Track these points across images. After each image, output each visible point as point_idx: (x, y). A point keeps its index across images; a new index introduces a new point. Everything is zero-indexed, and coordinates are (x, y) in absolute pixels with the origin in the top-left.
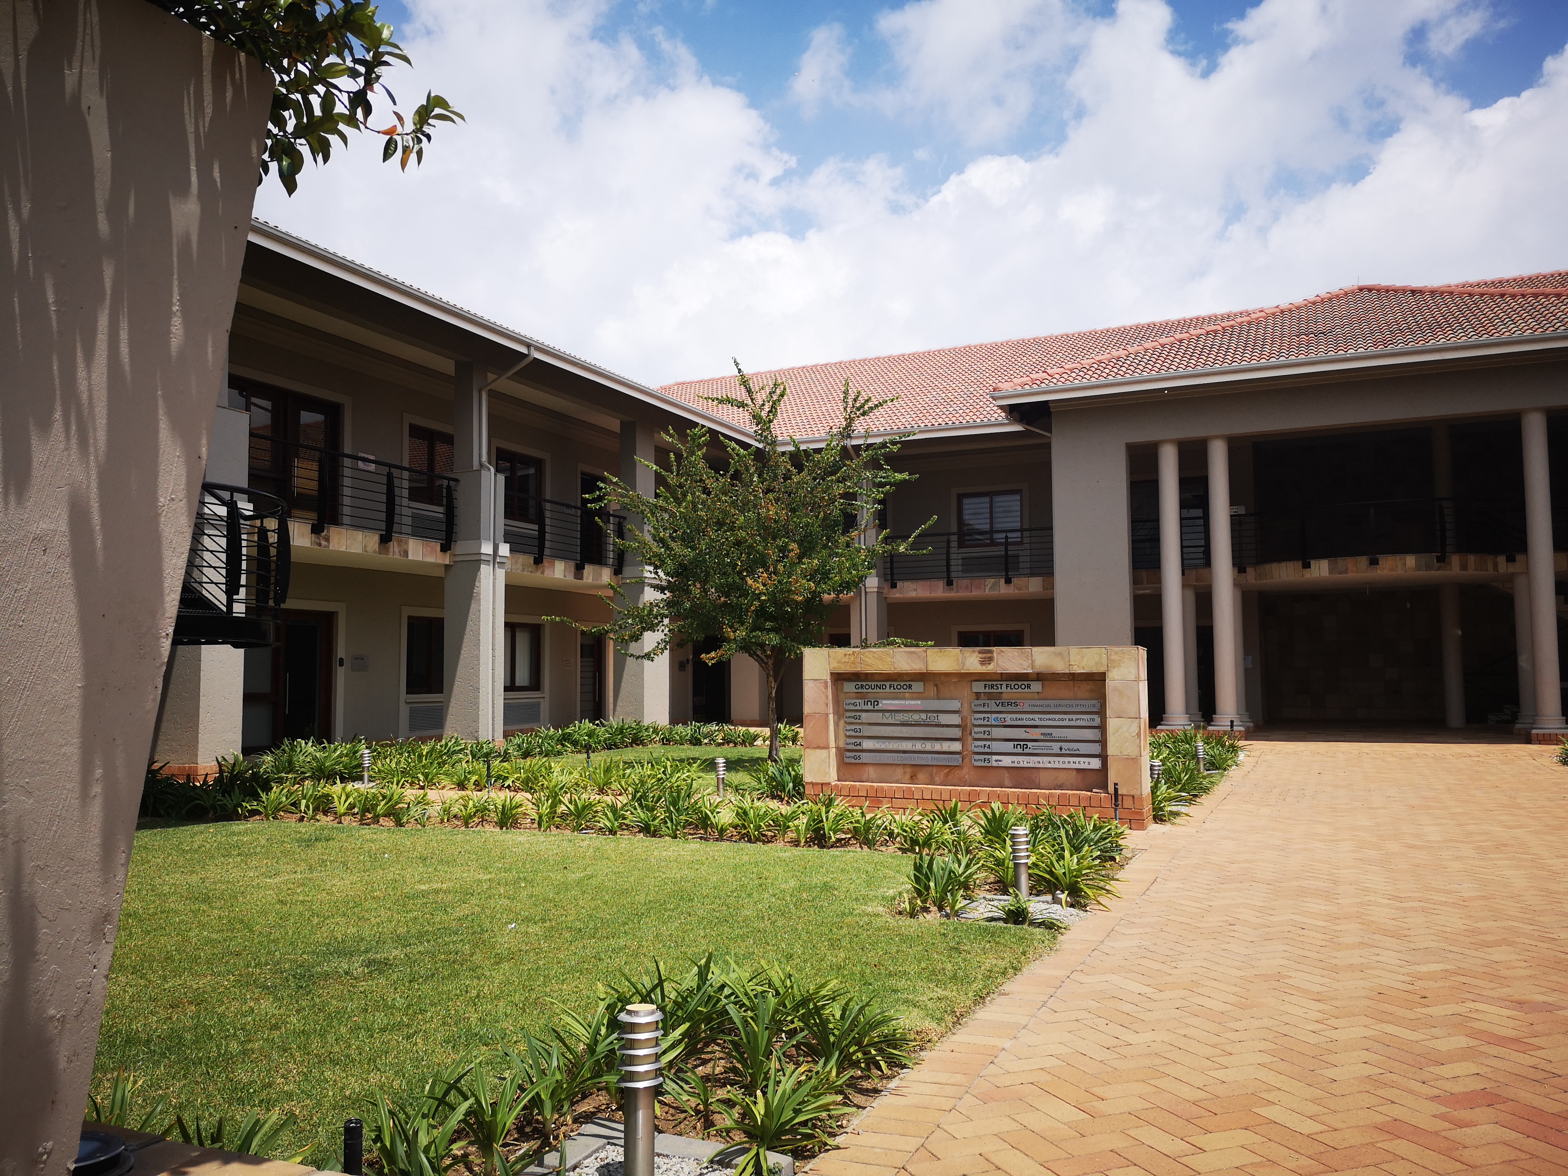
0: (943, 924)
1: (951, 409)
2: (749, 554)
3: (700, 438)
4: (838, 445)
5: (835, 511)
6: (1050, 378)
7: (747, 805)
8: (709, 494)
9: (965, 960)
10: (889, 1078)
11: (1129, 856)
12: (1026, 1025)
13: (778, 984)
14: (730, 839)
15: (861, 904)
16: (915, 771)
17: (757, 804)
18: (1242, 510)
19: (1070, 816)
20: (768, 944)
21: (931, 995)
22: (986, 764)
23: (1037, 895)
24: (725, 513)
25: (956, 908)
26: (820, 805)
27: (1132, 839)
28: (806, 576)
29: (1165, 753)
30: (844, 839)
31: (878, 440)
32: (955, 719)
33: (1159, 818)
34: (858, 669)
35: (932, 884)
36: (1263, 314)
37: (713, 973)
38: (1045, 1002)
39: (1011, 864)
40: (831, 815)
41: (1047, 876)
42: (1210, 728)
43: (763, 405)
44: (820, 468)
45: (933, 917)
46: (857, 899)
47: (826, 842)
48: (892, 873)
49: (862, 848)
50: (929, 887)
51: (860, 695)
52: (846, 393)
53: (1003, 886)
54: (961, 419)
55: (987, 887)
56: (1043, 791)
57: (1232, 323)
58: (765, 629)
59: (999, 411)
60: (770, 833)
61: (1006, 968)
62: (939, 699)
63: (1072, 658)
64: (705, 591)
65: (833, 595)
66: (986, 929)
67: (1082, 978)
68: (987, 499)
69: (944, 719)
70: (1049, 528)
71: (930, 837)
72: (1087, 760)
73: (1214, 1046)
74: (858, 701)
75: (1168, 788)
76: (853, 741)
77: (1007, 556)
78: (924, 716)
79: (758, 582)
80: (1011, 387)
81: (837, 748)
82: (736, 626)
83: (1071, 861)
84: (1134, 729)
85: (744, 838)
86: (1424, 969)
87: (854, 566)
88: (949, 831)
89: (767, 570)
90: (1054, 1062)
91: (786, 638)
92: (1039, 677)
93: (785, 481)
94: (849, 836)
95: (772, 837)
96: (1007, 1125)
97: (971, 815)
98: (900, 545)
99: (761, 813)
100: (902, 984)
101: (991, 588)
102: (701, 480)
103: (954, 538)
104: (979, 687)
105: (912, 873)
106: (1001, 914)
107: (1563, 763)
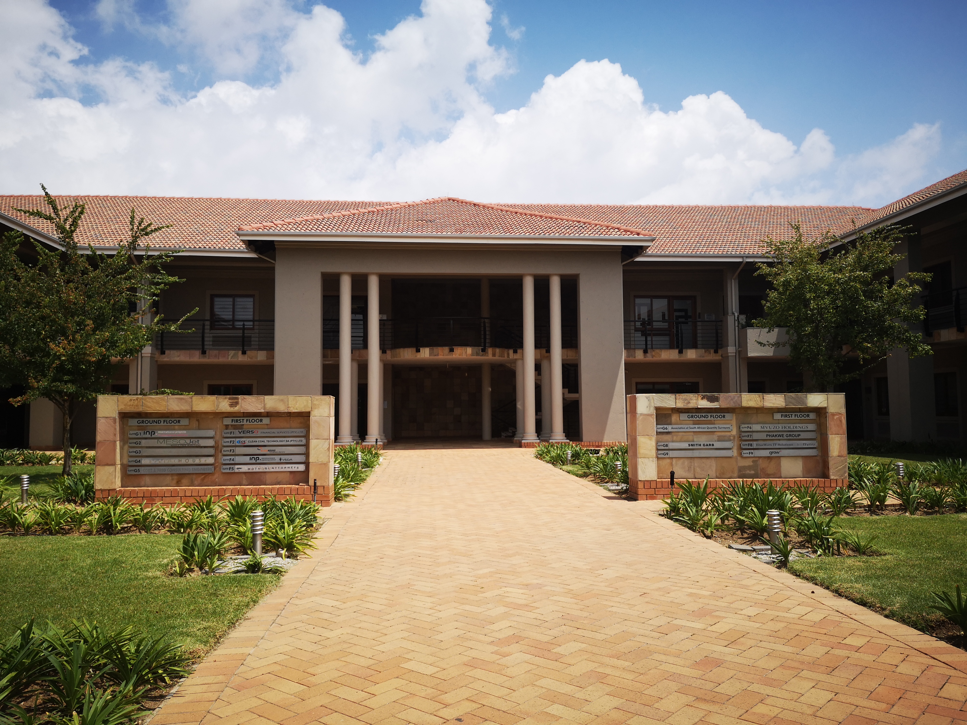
0: (203, 579)
1: (208, 238)
2: (51, 327)
3: (16, 238)
4: (126, 254)
5: (123, 299)
6: (275, 226)
7: (48, 508)
8: (19, 280)
9: (221, 601)
10: (171, 686)
11: (321, 523)
12: (263, 637)
13: (86, 634)
14: (34, 533)
15: (144, 571)
16: (179, 478)
17: (58, 506)
18: (385, 317)
19: (287, 501)
20: (73, 607)
21: (199, 627)
22: (231, 471)
23: (266, 553)
24: (33, 295)
25: (213, 567)
26: (109, 505)
27: (323, 512)
28: (98, 344)
29: (340, 459)
30: (127, 527)
31: (156, 253)
32: (211, 443)
33: (337, 499)
34: (140, 409)
35: (196, 553)
36: (399, 205)
37: (34, 633)
38: (275, 620)
39: (250, 535)
40: (118, 511)
41: (273, 540)
42: (364, 444)
43: (66, 220)
44: (112, 269)
45: (196, 575)
46: (140, 568)
47: (113, 530)
48: (165, 548)
49: (141, 533)
50: (194, 555)
51: (140, 428)
52: (133, 218)
53: (243, 550)
54: (215, 245)
55: (233, 551)
56: (268, 486)
57: (383, 208)
58: (63, 381)
59: (241, 243)
60: (67, 527)
61: (249, 602)
62: (199, 429)
63: (290, 403)
64: (13, 352)
65: (119, 358)
66: (234, 579)
67: (297, 602)
68: (231, 299)
69: (202, 443)
70: (272, 321)
71: (192, 521)
72: (296, 466)
73: (377, 632)
74: (139, 432)
75: (343, 480)
76: (134, 459)
77: (243, 337)
78: (188, 441)
79: (59, 347)
80: (250, 229)
81: (122, 464)
82: (39, 378)
83: (289, 529)
84: (326, 446)
85: (46, 532)
86: (481, 572)
87: (136, 338)
88: (205, 517)
89: (67, 338)
90: (282, 657)
91: (80, 387)
92: (268, 415)
93: (82, 276)
94: (131, 525)
95: (69, 530)
96: (255, 703)
97: (221, 505)
98: (170, 326)
99: (62, 513)
100: (178, 622)
101: (232, 357)
102: (12, 269)
103: (207, 323)
104: (228, 421)
105: (181, 546)
106: (243, 567)
107: (537, 457)
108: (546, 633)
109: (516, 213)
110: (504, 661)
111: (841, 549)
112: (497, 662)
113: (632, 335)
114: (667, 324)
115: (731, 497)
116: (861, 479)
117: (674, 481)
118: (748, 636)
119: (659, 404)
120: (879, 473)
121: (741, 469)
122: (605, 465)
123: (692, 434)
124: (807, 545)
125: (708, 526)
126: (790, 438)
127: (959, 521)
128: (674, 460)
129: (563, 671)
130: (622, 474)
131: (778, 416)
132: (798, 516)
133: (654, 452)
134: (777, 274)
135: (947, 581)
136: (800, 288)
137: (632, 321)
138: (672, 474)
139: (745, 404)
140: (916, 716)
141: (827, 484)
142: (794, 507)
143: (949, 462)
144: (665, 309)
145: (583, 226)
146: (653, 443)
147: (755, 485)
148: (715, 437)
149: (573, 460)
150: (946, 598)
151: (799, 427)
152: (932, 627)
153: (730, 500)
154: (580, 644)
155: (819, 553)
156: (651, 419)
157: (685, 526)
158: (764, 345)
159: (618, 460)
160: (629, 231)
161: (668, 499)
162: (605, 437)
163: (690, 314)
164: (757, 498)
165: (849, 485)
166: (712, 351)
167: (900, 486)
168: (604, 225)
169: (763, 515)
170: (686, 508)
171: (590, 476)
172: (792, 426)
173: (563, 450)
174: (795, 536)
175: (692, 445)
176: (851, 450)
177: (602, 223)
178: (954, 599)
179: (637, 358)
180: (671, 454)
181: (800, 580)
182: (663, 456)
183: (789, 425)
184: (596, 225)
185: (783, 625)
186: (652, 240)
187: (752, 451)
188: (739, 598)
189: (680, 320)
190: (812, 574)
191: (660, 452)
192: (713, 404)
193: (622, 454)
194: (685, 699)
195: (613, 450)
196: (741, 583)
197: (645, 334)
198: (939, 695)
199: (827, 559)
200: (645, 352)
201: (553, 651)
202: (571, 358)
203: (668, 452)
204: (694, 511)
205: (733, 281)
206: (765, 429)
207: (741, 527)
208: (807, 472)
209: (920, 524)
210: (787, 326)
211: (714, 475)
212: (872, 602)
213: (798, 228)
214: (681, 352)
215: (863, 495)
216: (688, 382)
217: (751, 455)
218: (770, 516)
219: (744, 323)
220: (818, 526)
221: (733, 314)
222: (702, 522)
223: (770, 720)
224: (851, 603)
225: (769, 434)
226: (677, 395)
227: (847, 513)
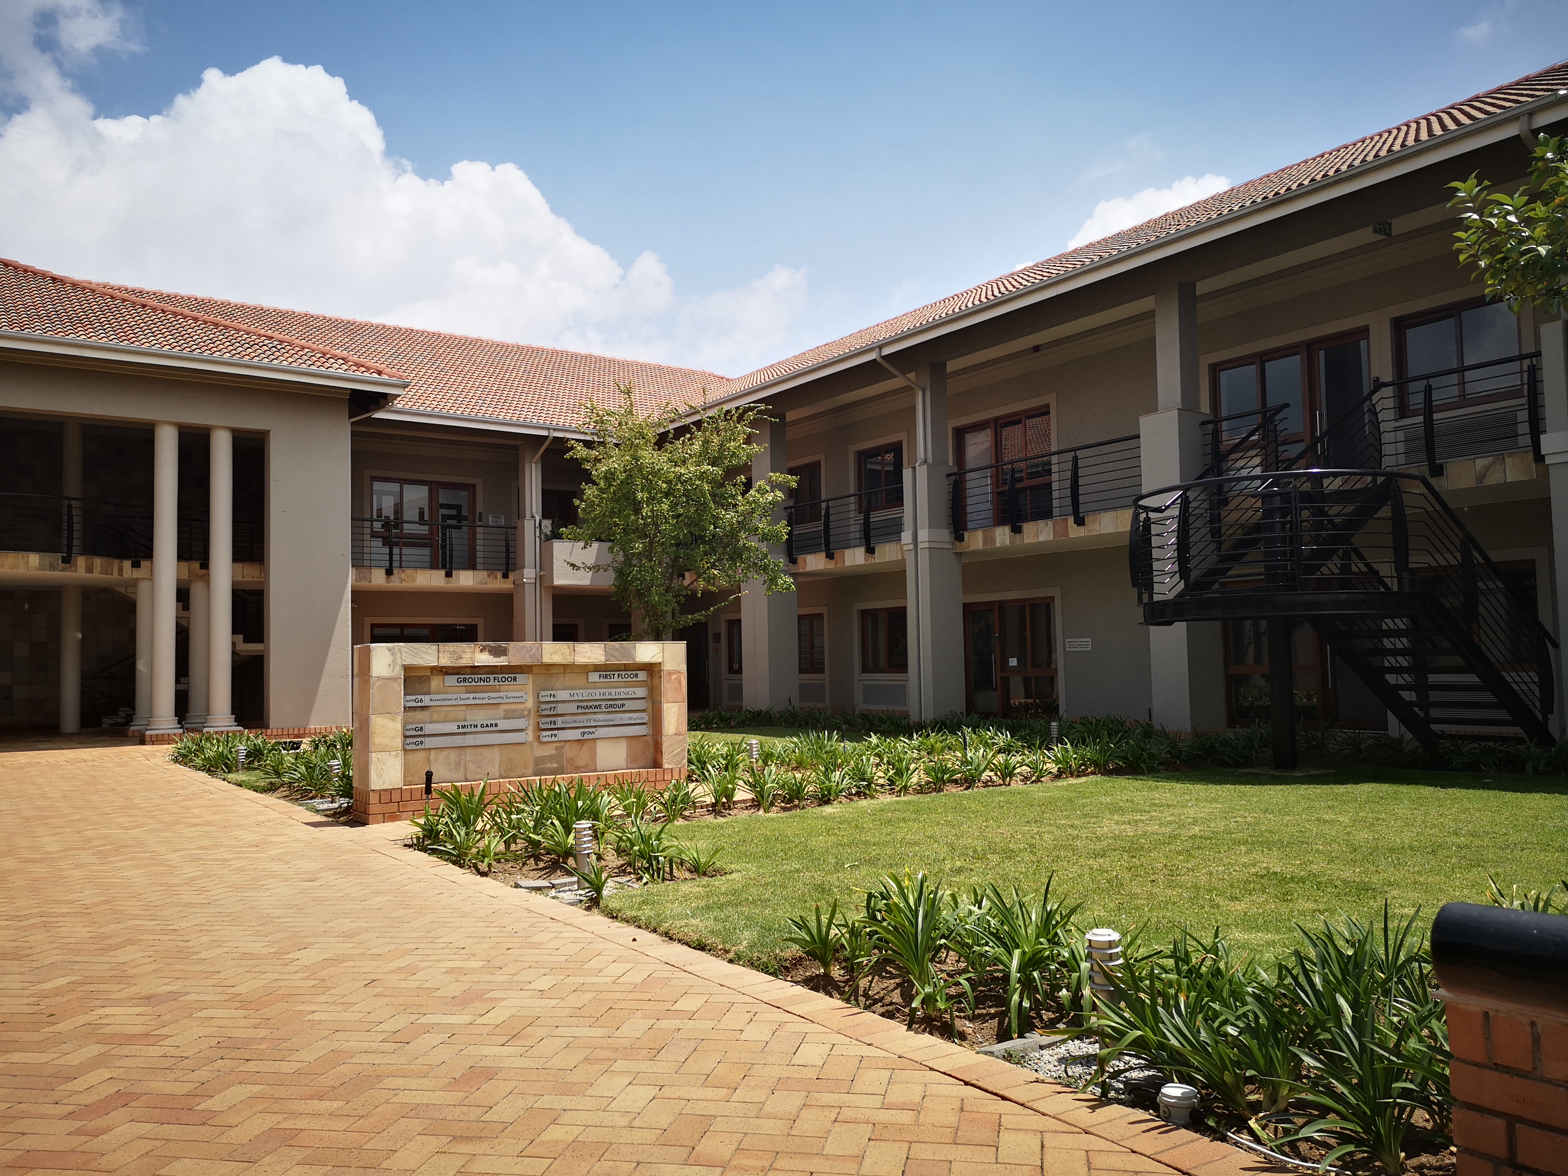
107: (176, 761)
108: (185, 1079)
109: (144, 306)
110: (95, 1144)
111: (675, 871)
112: (81, 1148)
113: (366, 543)
114: (426, 528)
115: (522, 806)
116: (703, 765)
117: (431, 787)
118: (538, 1022)
119: (409, 661)
120: (727, 756)
121: (538, 761)
122: (310, 767)
123: (464, 708)
124: (629, 869)
125: (484, 857)
126: (611, 709)
127: (822, 817)
128: (433, 753)
129: (217, 1140)
130: (342, 781)
131: (594, 677)
132: (619, 827)
133: (399, 741)
134: (597, 460)
135: (806, 901)
136: (629, 484)
137: (367, 520)
138: (429, 775)
139: (546, 659)
140: (763, 1099)
141: (659, 777)
142: (614, 814)
143: (813, 736)
144: (425, 504)
145: (279, 347)
146: (399, 726)
147: (559, 786)
148: (500, 711)
149: (249, 763)
150: (802, 925)
151: (624, 692)
152: (786, 968)
153: (519, 811)
154: (250, 1087)
155: (645, 880)
156: (397, 686)
157: (446, 860)
158: (578, 568)
159: (334, 757)
160: (363, 366)
161: (420, 818)
162: (313, 718)
163: (465, 513)
164: (561, 805)
165: (689, 776)
166: (499, 574)
167: (753, 774)
168: (318, 349)
169: (568, 830)
170: (450, 830)
171: (282, 789)
172: (613, 691)
173: (230, 745)
174: (613, 858)
175: (464, 727)
176: (693, 726)
177: (315, 346)
178: (813, 925)
179: (373, 583)
180: (429, 742)
181: (617, 924)
182: (414, 747)
183: (609, 690)
184: (303, 348)
185: (590, 996)
186: (405, 386)
187: (556, 732)
188: (527, 965)
189: (449, 522)
190: (634, 913)
191: (409, 740)
192: (498, 659)
193: (343, 747)
194: (433, 1143)
195: (325, 742)
196: (531, 940)
197: (388, 542)
198: (792, 1063)
199: (654, 888)
200: (389, 572)
201: (198, 1108)
202: (251, 579)
203: (422, 739)
204: (463, 833)
205: (533, 465)
206: (576, 698)
207: (534, 851)
208: (632, 762)
209: (775, 825)
210: (610, 541)
211: (497, 774)
212: (712, 943)
213: (628, 393)
214: (449, 575)
215: (707, 789)
216: (460, 625)
217: (553, 739)
218: (578, 831)
219: (549, 533)
220: (645, 839)
221: (533, 517)
222: (474, 850)
223: (567, 1148)
224: (686, 948)
225: (580, 704)
226: (441, 645)
227: (685, 818)
